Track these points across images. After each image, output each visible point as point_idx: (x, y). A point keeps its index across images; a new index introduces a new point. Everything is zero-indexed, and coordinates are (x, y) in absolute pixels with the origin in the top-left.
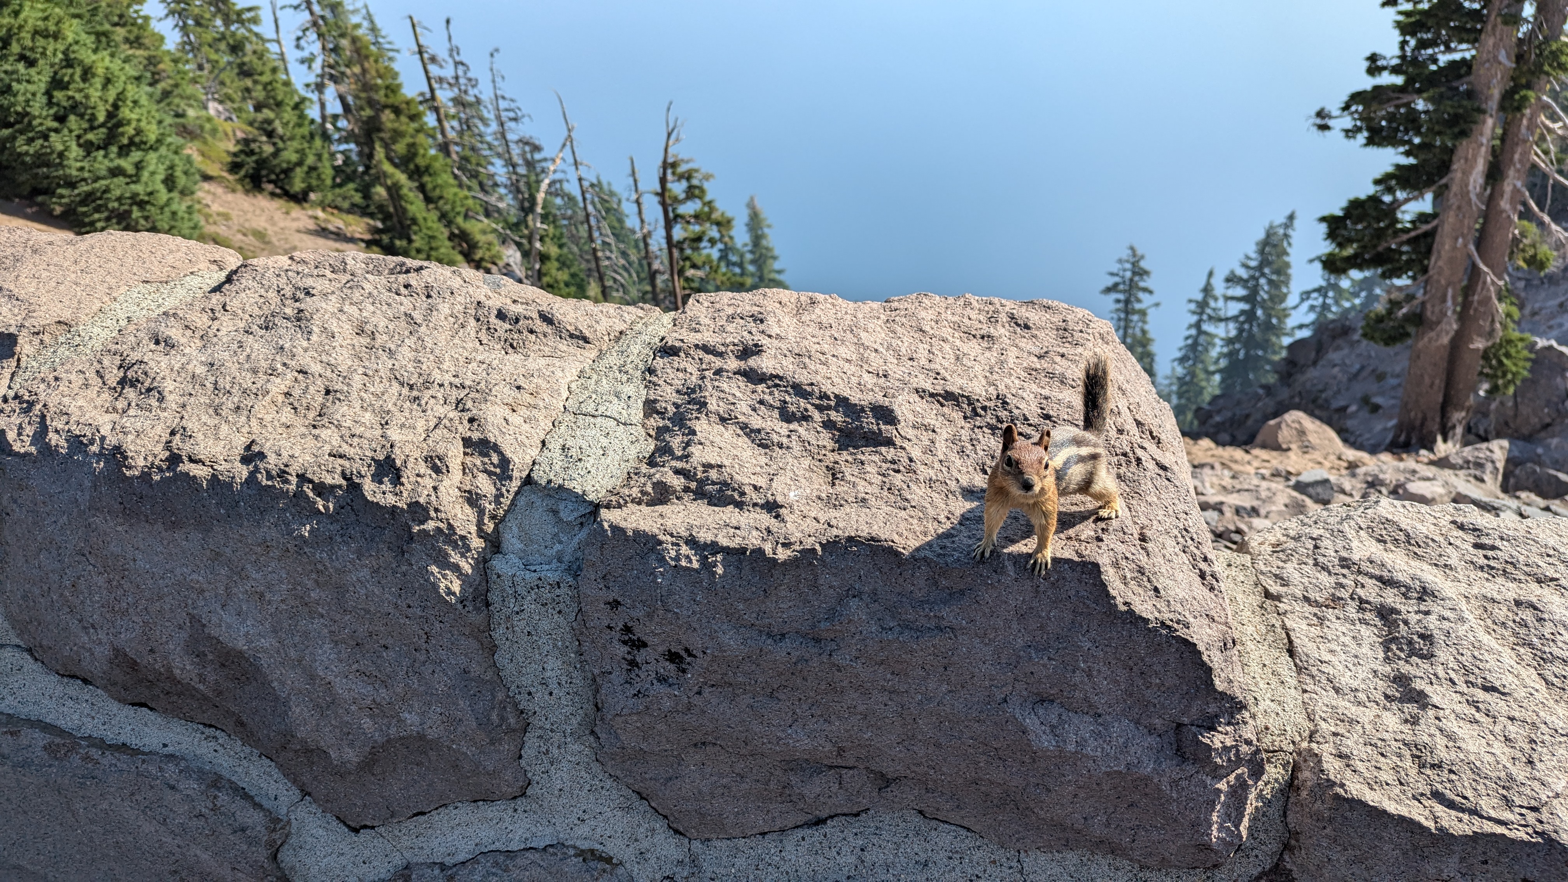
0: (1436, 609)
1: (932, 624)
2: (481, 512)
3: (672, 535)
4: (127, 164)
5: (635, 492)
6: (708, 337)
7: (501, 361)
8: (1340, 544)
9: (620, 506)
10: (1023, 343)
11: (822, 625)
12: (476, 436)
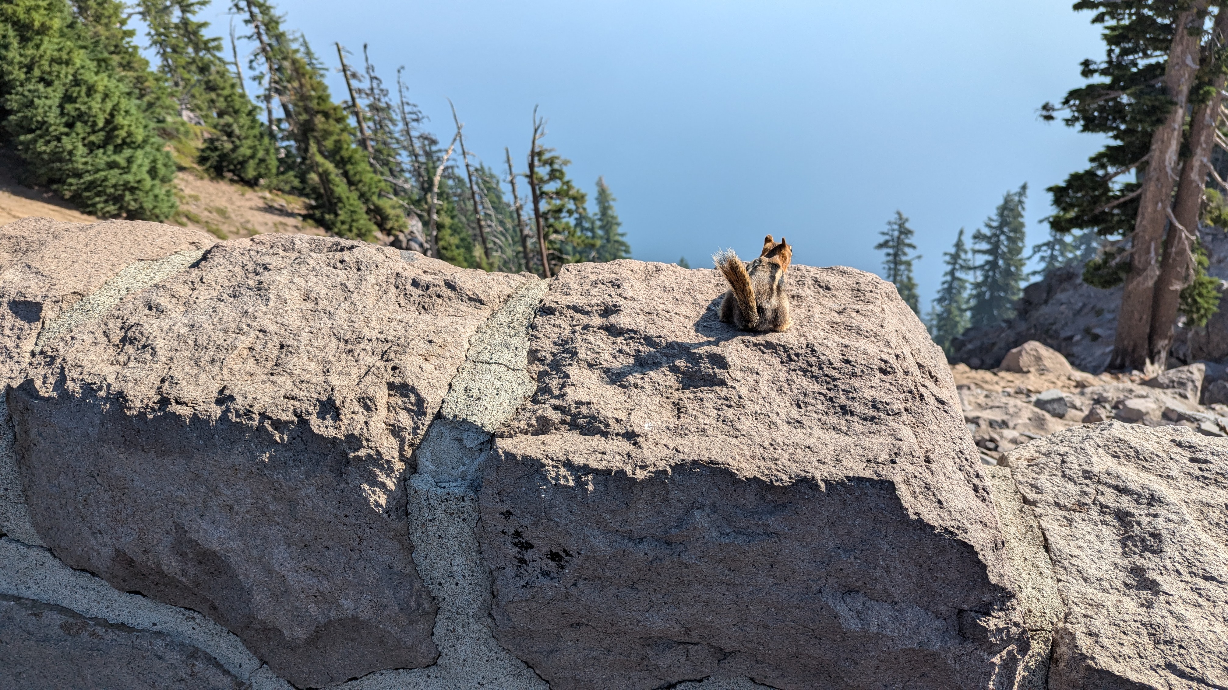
0: (1163, 512)
1: (761, 530)
2: (402, 441)
3: (552, 459)
4: (120, 159)
5: (523, 424)
6: (576, 299)
7: (416, 320)
8: (1083, 460)
9: (511, 436)
10: (825, 301)
11: (673, 531)
12: (398, 381)
